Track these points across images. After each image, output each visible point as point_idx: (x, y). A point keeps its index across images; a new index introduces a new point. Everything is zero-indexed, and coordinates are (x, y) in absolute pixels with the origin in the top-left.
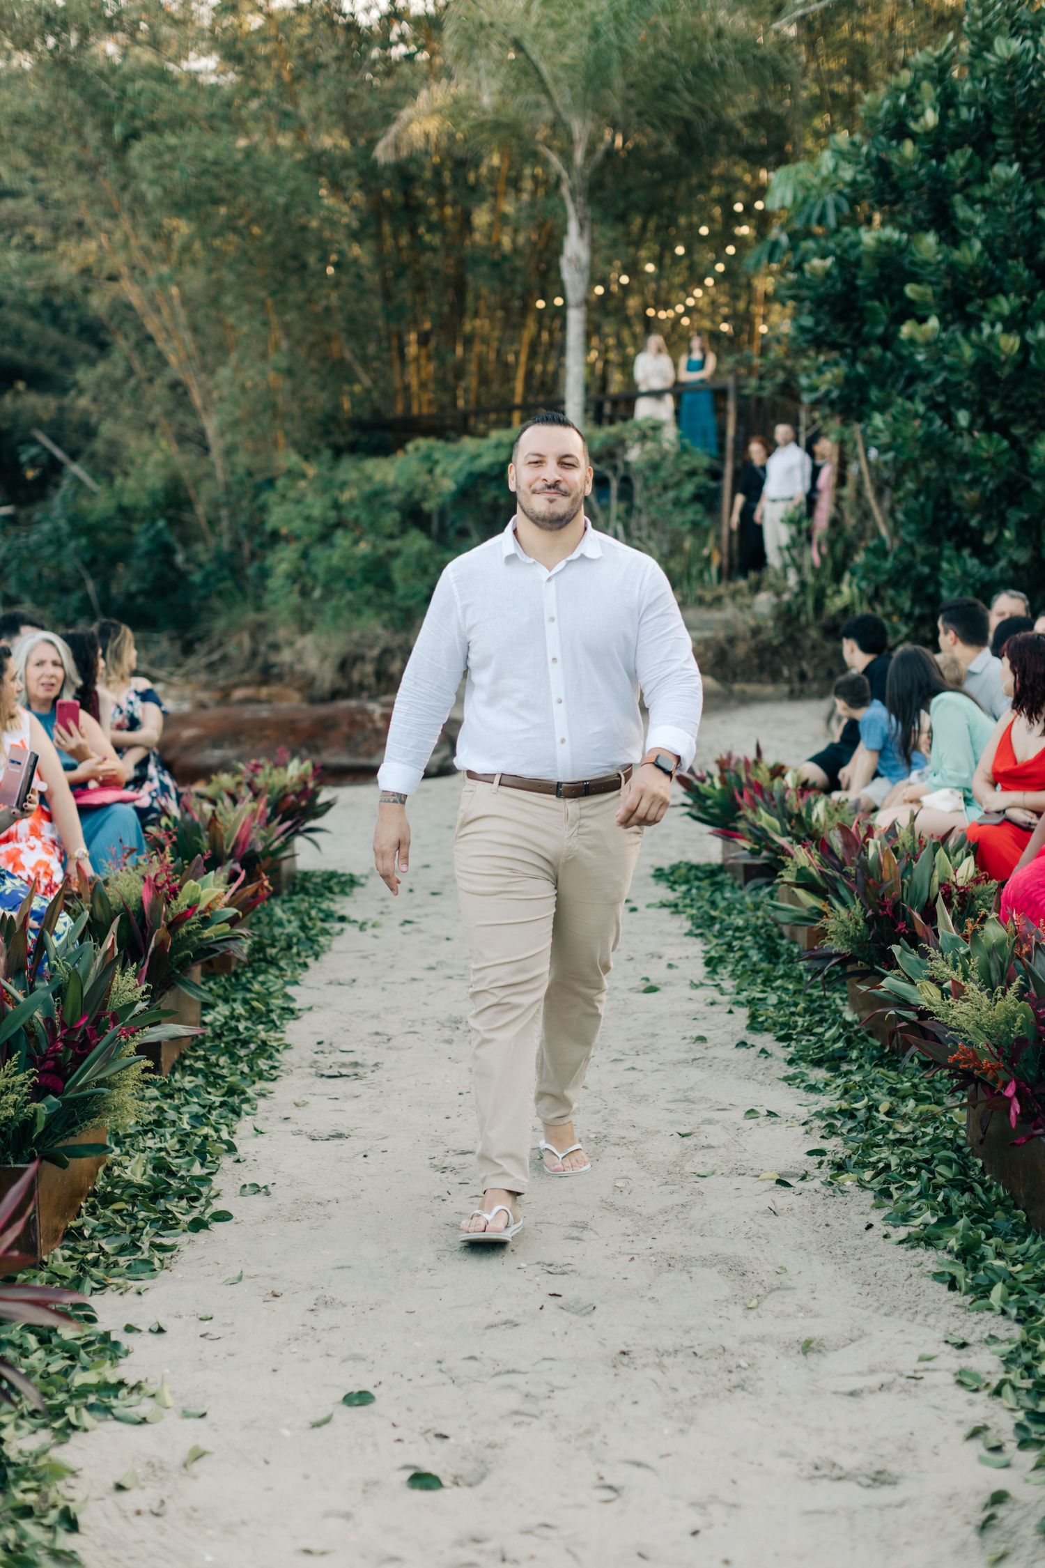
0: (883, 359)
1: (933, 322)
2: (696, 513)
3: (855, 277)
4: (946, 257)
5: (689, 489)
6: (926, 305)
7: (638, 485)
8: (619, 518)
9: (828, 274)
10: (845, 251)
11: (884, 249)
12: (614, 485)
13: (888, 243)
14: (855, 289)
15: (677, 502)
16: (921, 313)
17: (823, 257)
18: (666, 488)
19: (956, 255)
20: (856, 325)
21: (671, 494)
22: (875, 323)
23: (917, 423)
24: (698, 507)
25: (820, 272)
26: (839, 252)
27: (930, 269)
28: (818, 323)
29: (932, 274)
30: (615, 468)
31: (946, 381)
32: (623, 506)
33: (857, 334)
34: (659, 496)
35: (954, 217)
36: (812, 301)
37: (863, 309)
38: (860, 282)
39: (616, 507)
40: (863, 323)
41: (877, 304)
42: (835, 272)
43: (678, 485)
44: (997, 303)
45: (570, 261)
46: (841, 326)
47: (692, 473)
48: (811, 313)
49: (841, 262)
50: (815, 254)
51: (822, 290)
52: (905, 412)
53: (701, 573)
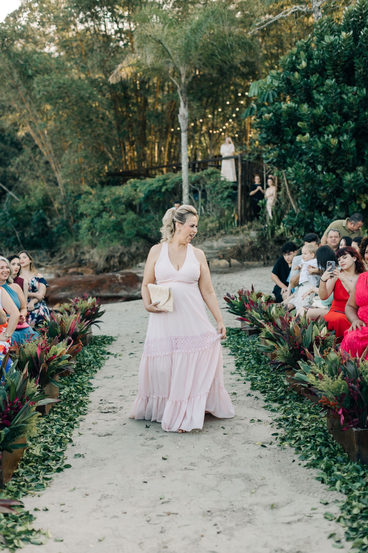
0: (291, 148)
1: (308, 135)
2: (229, 202)
3: (280, 120)
4: (311, 112)
5: (226, 194)
6: (305, 128)
7: (208, 193)
8: (202, 205)
9: (271, 119)
10: (276, 111)
11: (290, 110)
12: (200, 193)
13: (291, 108)
14: (280, 124)
15: (222, 199)
16: (303, 132)
17: (269, 113)
18: (218, 193)
19: (315, 111)
20: (281, 136)
21: (220, 196)
22: (288, 136)
23: (303, 170)
24: (230, 200)
25: (268, 119)
26: (274, 111)
27: (306, 116)
28: (268, 136)
29: (306, 118)
30: (200, 187)
31: (313, 155)
32: (203, 200)
33: (282, 139)
34: (216, 196)
35: (314, 98)
36: (266, 129)
37: (284, 131)
38: (282, 122)
39: (201, 201)
40: (284, 136)
41: (288, 129)
42: (273, 118)
43: (222, 192)
44: (330, 127)
45: (181, 116)
46: (276, 137)
47: (227, 188)
48: (265, 133)
49: (275, 114)
50: (266, 112)
51: (269, 125)
52: (299, 167)
53: (231, 223)
